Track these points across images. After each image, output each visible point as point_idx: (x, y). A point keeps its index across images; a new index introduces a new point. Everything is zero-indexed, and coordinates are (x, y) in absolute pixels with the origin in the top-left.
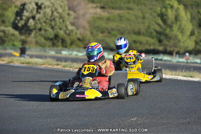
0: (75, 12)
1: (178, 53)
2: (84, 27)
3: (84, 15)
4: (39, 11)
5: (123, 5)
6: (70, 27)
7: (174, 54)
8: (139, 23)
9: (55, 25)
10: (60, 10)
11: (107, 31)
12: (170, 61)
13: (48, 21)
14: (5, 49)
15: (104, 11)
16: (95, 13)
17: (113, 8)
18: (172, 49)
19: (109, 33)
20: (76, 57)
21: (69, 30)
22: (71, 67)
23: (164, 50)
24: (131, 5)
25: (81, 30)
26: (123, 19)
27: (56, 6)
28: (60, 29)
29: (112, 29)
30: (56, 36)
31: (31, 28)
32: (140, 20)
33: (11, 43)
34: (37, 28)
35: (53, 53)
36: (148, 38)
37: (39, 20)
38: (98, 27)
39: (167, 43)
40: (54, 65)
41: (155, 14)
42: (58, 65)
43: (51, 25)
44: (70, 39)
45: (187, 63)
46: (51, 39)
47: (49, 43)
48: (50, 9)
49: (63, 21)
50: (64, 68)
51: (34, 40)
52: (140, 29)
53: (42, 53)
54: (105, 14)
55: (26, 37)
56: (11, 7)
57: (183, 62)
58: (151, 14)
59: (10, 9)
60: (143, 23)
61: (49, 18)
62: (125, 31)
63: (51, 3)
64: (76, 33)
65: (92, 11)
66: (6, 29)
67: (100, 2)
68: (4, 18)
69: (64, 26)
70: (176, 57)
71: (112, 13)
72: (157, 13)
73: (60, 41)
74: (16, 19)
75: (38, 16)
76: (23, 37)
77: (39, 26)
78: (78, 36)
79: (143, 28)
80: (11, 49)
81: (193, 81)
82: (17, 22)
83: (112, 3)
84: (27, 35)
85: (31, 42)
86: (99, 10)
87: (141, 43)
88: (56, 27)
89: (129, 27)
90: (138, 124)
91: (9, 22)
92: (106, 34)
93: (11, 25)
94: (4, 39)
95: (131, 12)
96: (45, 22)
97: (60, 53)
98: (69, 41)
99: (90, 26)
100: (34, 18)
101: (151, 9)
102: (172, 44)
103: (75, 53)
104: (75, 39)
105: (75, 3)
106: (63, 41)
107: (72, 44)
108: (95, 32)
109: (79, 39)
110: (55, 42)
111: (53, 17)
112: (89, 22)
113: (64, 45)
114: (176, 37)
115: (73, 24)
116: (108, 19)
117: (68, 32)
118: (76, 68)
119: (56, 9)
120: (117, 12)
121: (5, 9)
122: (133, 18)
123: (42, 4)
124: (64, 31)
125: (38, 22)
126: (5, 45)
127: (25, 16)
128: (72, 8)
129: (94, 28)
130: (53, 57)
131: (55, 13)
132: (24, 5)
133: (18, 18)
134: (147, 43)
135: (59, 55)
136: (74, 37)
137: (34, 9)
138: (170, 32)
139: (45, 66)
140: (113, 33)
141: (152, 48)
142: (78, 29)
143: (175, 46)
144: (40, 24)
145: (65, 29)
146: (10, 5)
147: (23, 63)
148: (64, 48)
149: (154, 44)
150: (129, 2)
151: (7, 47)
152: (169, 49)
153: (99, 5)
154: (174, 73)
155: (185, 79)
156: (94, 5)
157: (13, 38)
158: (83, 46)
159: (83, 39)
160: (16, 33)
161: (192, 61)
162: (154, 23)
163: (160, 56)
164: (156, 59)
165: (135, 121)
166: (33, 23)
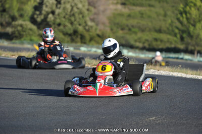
0: (95, 7)
1: (199, 52)
2: (104, 24)
3: (104, 11)
4: (59, 6)
5: (144, 2)
7: (196, 53)
8: (160, 21)
9: (75, 20)
10: (80, 6)
11: (127, 28)
12: (191, 60)
13: (67, 16)
14: (22, 43)
15: (125, 8)
16: (116, 10)
17: (134, 5)
18: (193, 48)
19: (130, 30)
20: (95, 53)
21: (89, 26)
22: (89, 64)
23: (185, 49)
24: (152, 2)
25: (101, 27)
26: (144, 16)
27: (76, 1)
28: (80, 25)
29: (133, 26)
30: (75, 32)
31: (51, 23)
32: (161, 18)
33: (29, 38)
34: (56, 23)
35: (71, 49)
36: (169, 36)
37: (59, 15)
38: (118, 24)
39: (190, 41)
41: (176, 12)
43: (70, 20)
44: (90, 35)
46: (70, 35)
47: (67, 39)
48: (70, 4)
49: (83, 17)
52: (161, 27)
54: (125, 10)
58: (173, 12)
59: (29, 3)
60: (164, 20)
61: (68, 13)
64: (96, 29)
65: (113, 7)
66: (23, 23)
68: (22, 12)
69: (83, 21)
70: (197, 56)
71: (133, 9)
72: (179, 10)
73: (79, 37)
74: (34, 14)
75: (57, 11)
77: (58, 21)
78: (98, 32)
79: (164, 27)
80: (29, 43)
82: (35, 16)
86: (119, 7)
87: (161, 41)
88: (75, 23)
89: (150, 24)
90: (156, 124)
91: (27, 16)
92: (126, 31)
94: (22, 33)
95: (152, 9)
96: (64, 17)
97: (79, 49)
98: (88, 38)
99: (110, 23)
100: (53, 13)
101: (173, 6)
102: (194, 43)
103: (94, 50)
104: (95, 35)
106: (82, 38)
107: (91, 39)
108: (115, 29)
109: (98, 36)
110: (74, 37)
111: (72, 13)
112: (109, 19)
113: (83, 41)
114: (198, 35)
115: (92, 20)
116: (129, 16)
117: (87, 28)
119: (76, 5)
120: (138, 9)
121: (24, 3)
122: (154, 15)
124: (84, 26)
125: (57, 17)
126: (22, 39)
127: (45, 11)
128: (92, 4)
129: (115, 24)
131: (75, 9)
133: (38, 13)
134: (168, 41)
135: (77, 51)
136: (93, 33)
137: (53, 4)
138: (194, 29)
140: (133, 30)
141: (173, 46)
142: (97, 25)
143: (197, 45)
144: (60, 19)
145: (84, 24)
148: (83, 45)
149: (176, 42)
151: (25, 42)
152: (190, 48)
153: (120, 1)
154: (195, 72)
156: (115, 1)
157: (31, 32)
160: (34, 27)
162: (176, 21)
163: (181, 55)
164: (177, 58)
165: (153, 120)
166: (52, 19)
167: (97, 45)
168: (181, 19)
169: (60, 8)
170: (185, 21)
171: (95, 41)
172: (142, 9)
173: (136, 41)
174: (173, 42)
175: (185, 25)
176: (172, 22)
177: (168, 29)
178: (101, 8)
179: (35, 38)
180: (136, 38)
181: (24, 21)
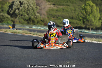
0: (39, 6)
1: (92, 29)
2: (44, 14)
4: (21, 5)
5: (64, 4)
6: (37, 14)
7: (91, 29)
8: (73, 13)
9: (30, 13)
10: (32, 5)
11: (56, 17)
12: (88, 33)
13: (26, 11)
14: (3, 25)
15: (55, 6)
16: (50, 7)
17: (59, 5)
18: (89, 27)
19: (57, 17)
20: (40, 29)
22: (37, 35)
23: (85, 27)
24: (69, 4)
25: (43, 16)
26: (64, 10)
27: (30, 3)
28: (32, 15)
29: (59, 16)
30: (30, 19)
31: (17, 14)
32: (73, 11)
33: (6, 22)
34: (20, 14)
35: (28, 27)
36: (77, 21)
37: (21, 10)
38: (51, 15)
39: (87, 23)
40: (28, 34)
41: (81, 8)
42: (30, 33)
43: (27, 12)
44: (37, 20)
45: (97, 34)
46: (27, 20)
47: (26, 22)
48: (27, 5)
49: (34, 11)
50: (33, 35)
51: (18, 21)
52: (73, 16)
53: (22, 27)
54: (55, 8)
55: (14, 19)
56: (6, 3)
57: (95, 34)
58: (79, 9)
59: (6, 4)
60: (74, 13)
61: (26, 9)
62: (65, 17)
63: (28, 2)
64: (40, 17)
65: (48, 6)
66: (4, 14)
67: (53, 2)
68: (3, 9)
69: (34, 13)
70: (91, 31)
71: (59, 7)
73: (32, 21)
74: (9, 10)
75: (21, 8)
76: (13, 19)
77: (21, 13)
78: (41, 19)
79: (74, 15)
80: (6, 25)
81: (100, 43)
83: (59, 2)
84: (15, 18)
85: (17, 22)
86: (52, 6)
87: (73, 23)
88: (30, 14)
89: (67, 14)
91: (5, 10)
92: (55, 18)
93: (6, 12)
94: (3, 19)
95: (68, 7)
96: (24, 11)
97: (32, 28)
98: (36, 22)
99: (47, 14)
100: (18, 9)
101: (79, 6)
102: (89, 24)
103: (39, 28)
104: (40, 20)
105: (40, 2)
106: (33, 21)
107: (38, 23)
108: (50, 17)
109: (41, 21)
110: (29, 21)
111: (28, 9)
112: (47, 12)
113: (34, 23)
114: (91, 20)
115: (38, 13)
116: (57, 10)
117: (36, 17)
118: (39, 35)
119: (30, 5)
120: (61, 7)
121: (3, 4)
122: (70, 10)
123: (23, 2)
124: (34, 16)
125: (20, 11)
126: (3, 23)
127: (14, 8)
128: (38, 4)
129: (50, 15)
130: (28, 30)
131: (30, 7)
132: (13, 2)
133: (11, 9)
134: (77, 23)
135: (31, 29)
136: (39, 19)
137: (18, 4)
138: (89, 17)
139: (23, 34)
140: (59, 18)
141: (79, 26)
142: (41, 15)
143: (91, 25)
144: (22, 12)
145: (34, 15)
146: (6, 2)
147: (12, 32)
148: (34, 25)
149: (80, 24)
150: (68, 2)
151: (4, 24)
152: (88, 27)
153: (52, 3)
154: (90, 39)
155: (96, 42)
156: (50, 3)
157: (7, 19)
158: (43, 24)
159: (44, 20)
160: (9, 17)
161: (100, 33)
162: (80, 13)
163: (83, 30)
164: (81, 32)
165: (69, 63)
166: (18, 12)
167: (41, 25)
168: (83, 12)
169: (22, 7)
170: (85, 13)
171: (40, 23)
172: (63, 7)
173: (60, 23)
174: (79, 24)
175: (85, 15)
176: (78, 13)
177: (76, 17)
178: (43, 7)
179: (10, 22)
180: (60, 22)
181: (4, 13)
